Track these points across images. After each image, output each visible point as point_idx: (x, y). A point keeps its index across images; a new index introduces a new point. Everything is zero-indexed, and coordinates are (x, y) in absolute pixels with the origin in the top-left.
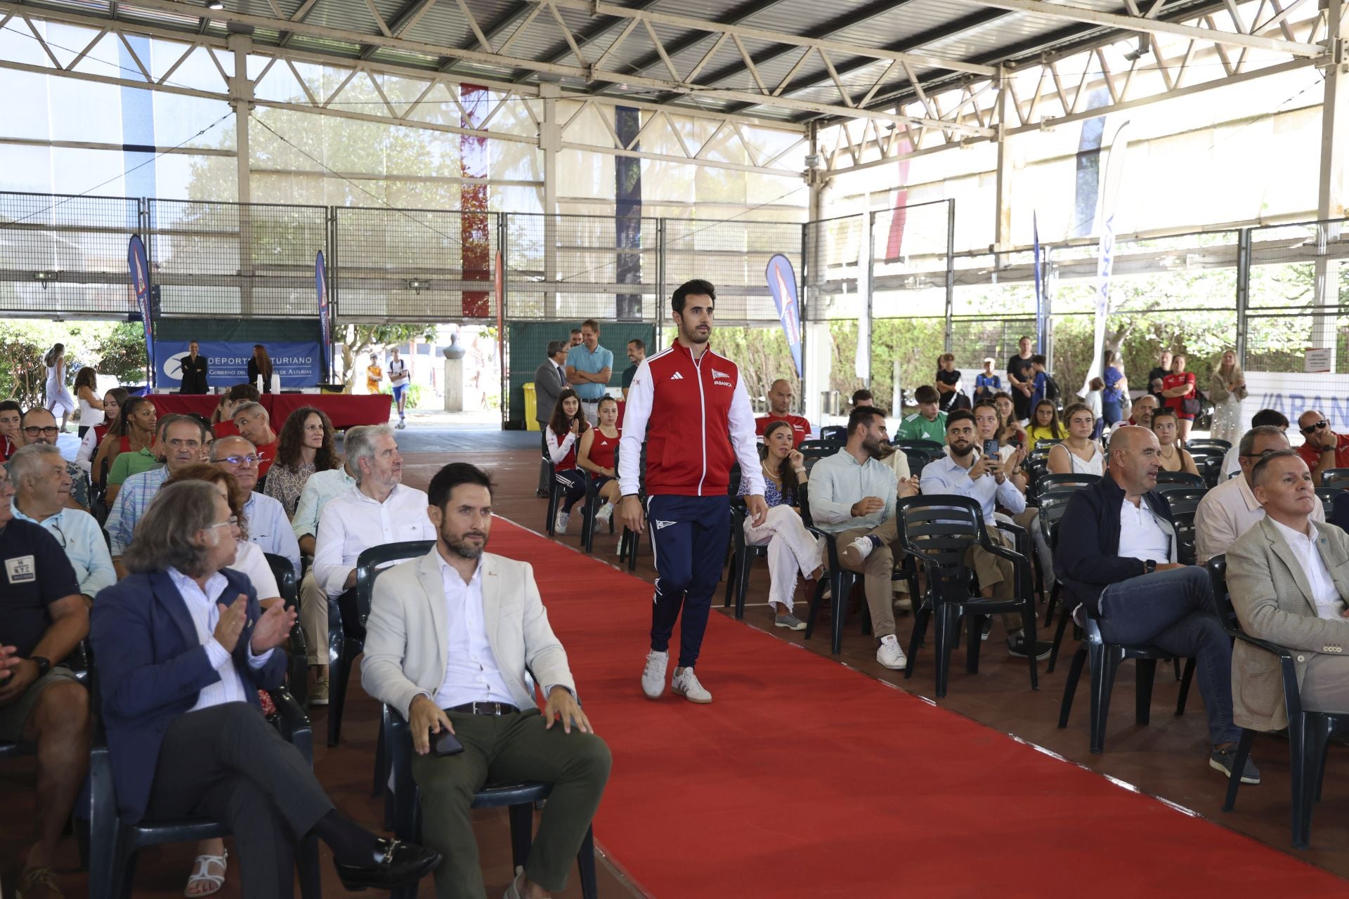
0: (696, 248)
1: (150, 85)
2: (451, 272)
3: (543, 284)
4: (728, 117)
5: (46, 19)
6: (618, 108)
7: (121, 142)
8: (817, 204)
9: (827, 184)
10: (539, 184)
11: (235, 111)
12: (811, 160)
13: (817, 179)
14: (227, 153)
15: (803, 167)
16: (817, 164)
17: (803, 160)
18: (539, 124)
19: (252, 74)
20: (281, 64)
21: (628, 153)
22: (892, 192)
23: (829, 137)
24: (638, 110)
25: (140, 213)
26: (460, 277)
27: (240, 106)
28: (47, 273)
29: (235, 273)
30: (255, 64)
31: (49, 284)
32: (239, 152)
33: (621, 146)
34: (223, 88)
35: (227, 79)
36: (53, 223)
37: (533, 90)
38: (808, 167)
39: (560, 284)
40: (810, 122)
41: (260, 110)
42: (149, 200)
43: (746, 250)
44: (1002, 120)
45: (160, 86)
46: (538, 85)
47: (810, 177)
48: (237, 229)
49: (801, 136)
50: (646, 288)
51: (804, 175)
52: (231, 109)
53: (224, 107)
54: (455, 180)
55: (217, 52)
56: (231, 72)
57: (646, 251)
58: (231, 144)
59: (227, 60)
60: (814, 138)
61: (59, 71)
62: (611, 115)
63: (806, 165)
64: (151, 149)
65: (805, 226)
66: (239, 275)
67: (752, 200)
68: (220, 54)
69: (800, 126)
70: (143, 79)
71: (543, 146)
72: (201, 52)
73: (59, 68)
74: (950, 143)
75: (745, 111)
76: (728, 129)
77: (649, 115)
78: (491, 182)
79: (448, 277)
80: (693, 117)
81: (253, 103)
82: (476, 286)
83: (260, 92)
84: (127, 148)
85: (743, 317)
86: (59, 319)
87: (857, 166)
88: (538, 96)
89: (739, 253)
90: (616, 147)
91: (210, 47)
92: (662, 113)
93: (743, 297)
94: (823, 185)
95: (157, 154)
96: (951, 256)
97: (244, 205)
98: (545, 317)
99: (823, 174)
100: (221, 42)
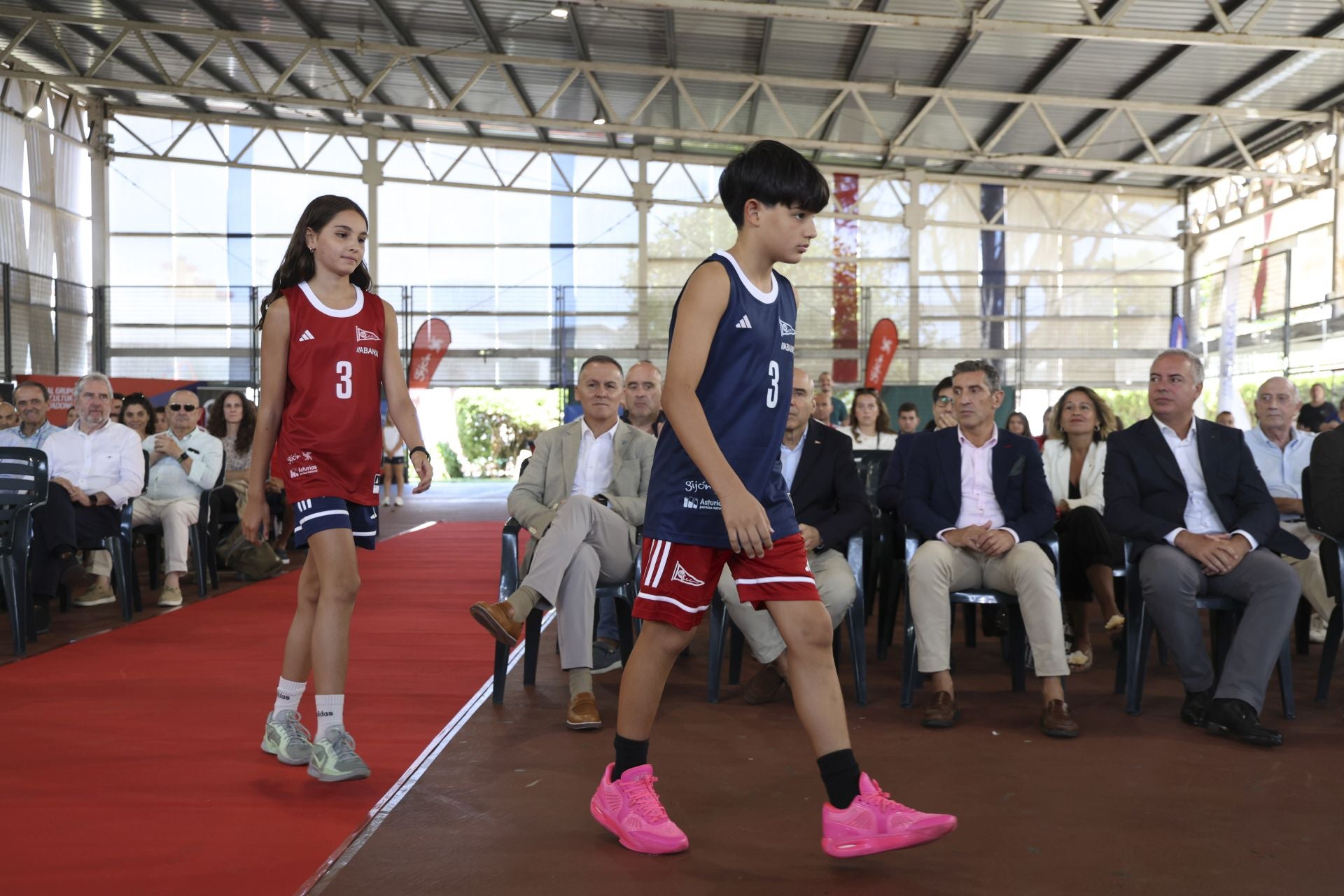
0: (1062, 313)
1: (570, 194)
2: (823, 342)
3: (908, 351)
4: (1094, 187)
5: (497, 147)
6: (984, 186)
7: (549, 242)
8: (1189, 267)
9: (1199, 246)
10: (907, 260)
11: (637, 209)
12: (1183, 225)
13: (1189, 242)
14: (631, 246)
15: (1176, 232)
16: (1188, 228)
17: (1175, 225)
18: (904, 205)
19: (651, 178)
20: (676, 167)
21: (990, 227)
22: (1255, 250)
23: (1200, 199)
24: (1002, 187)
25: (557, 299)
26: (831, 346)
27: (642, 205)
28: (486, 351)
29: (633, 347)
30: (655, 169)
31: (488, 359)
32: (641, 245)
33: (984, 221)
34: (629, 192)
35: (632, 183)
36: (496, 309)
37: (900, 175)
38: (1181, 231)
39: (922, 351)
40: (1180, 187)
41: (657, 208)
42: (564, 287)
43: (1115, 313)
44: (1337, 166)
45: (578, 194)
46: (902, 170)
47: (1182, 241)
48: (637, 309)
49: (1174, 201)
50: (1008, 354)
51: (1176, 239)
52: (634, 208)
53: (630, 206)
54: (829, 260)
55: (624, 162)
56: (635, 178)
57: (1010, 318)
58: (635, 239)
59: (632, 167)
60: (1186, 203)
61: (503, 188)
62: (976, 194)
63: (1179, 228)
64: (571, 246)
65: (1174, 289)
66: (637, 348)
67: (1120, 266)
68: (625, 162)
69: (1172, 192)
70: (566, 189)
71: (907, 225)
72: (612, 163)
73: (503, 186)
74: (1297, 195)
75: (1109, 180)
76: (1093, 199)
77: (1013, 191)
78: (861, 260)
79: (818, 346)
80: (1058, 190)
81: (651, 202)
82: (845, 354)
83: (657, 193)
84: (553, 246)
85: (1111, 379)
86: (497, 388)
87: (1223, 226)
88: (903, 179)
89: (1108, 318)
90: (981, 223)
91: (619, 157)
92: (1026, 188)
93: (1112, 360)
94: (1194, 248)
95: (575, 249)
96: (1288, 311)
97: (643, 288)
98: (911, 381)
99: (1196, 237)
100: (627, 153)
